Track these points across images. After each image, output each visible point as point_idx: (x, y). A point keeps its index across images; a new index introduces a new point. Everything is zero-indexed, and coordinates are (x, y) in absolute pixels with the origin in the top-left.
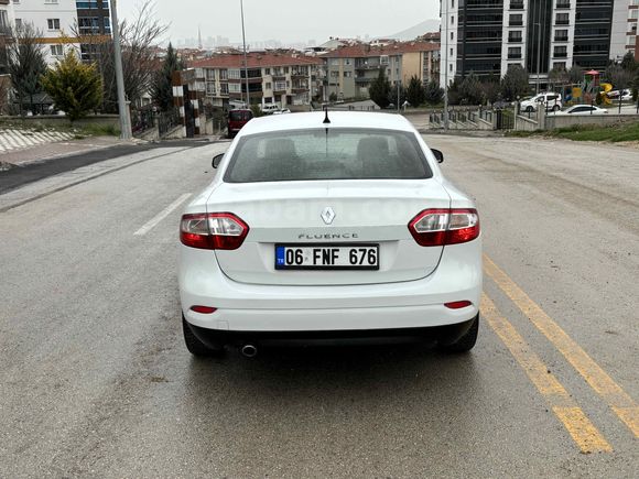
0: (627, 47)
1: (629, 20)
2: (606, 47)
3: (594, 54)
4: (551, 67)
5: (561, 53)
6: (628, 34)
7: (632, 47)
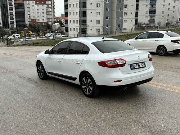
0: (29, 22)
1: (28, 15)
2: (24, 21)
3: (21, 23)
4: (10, 27)
5: (12, 23)
6: (28, 18)
7: (30, 22)
